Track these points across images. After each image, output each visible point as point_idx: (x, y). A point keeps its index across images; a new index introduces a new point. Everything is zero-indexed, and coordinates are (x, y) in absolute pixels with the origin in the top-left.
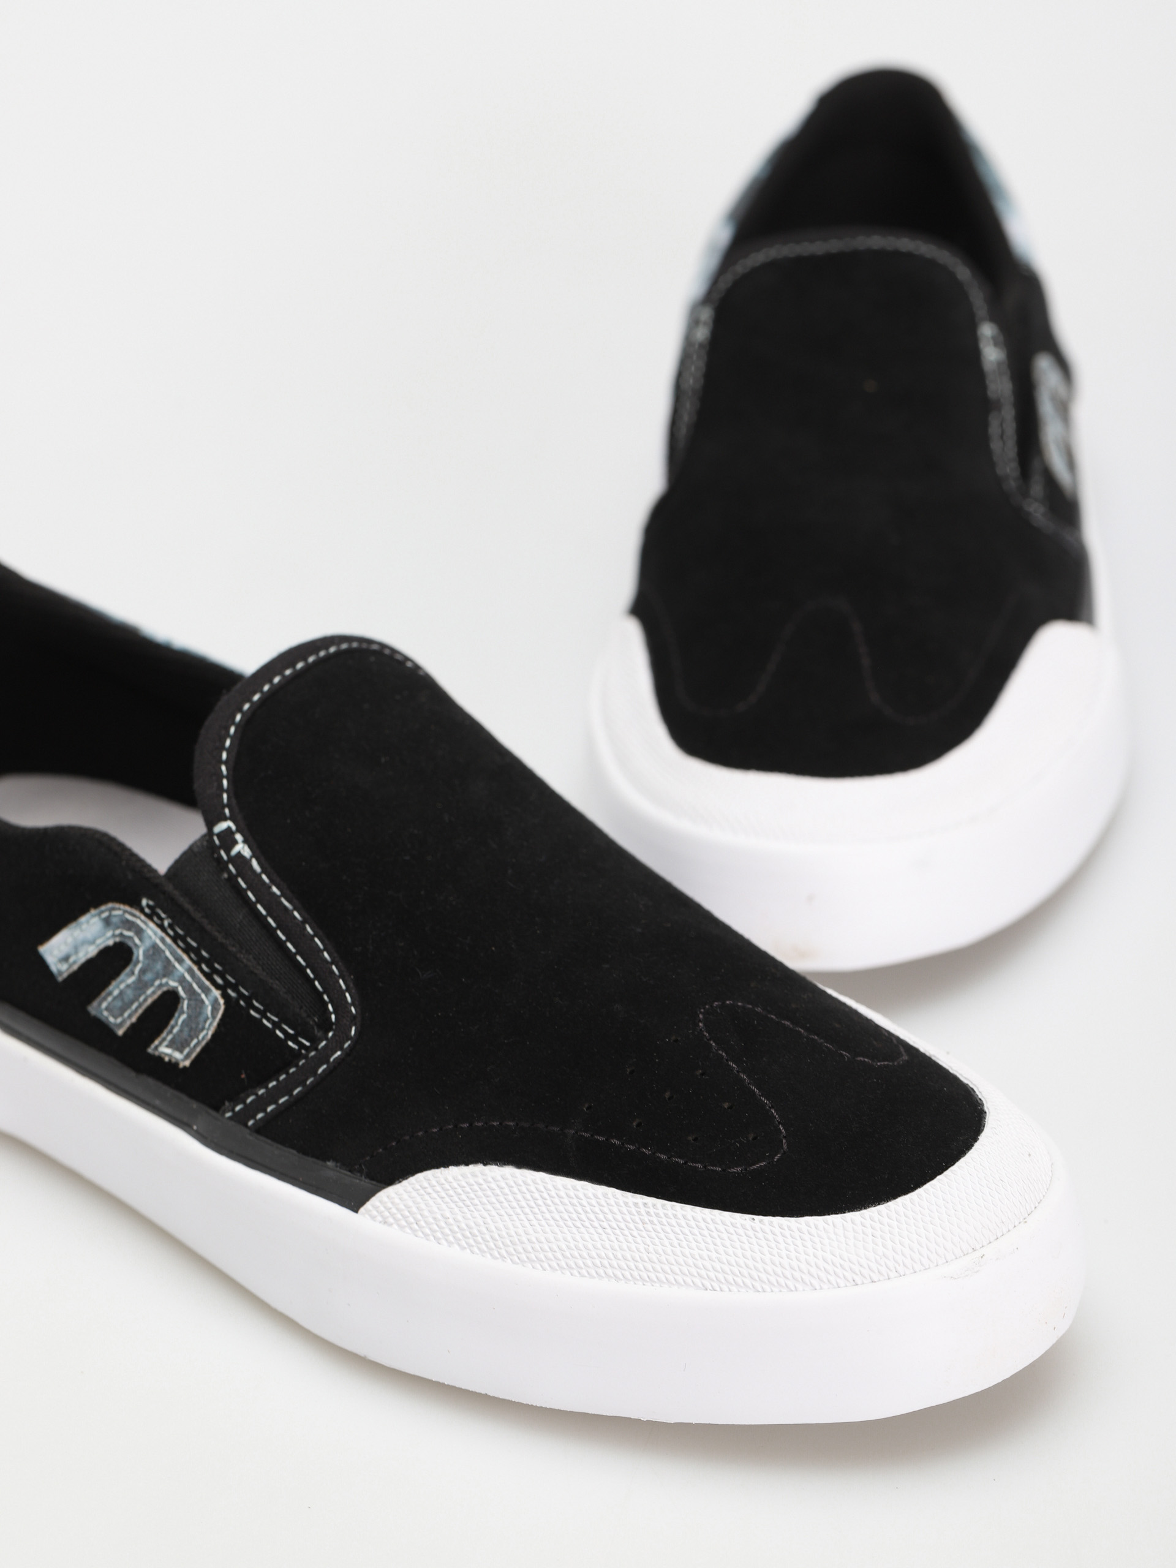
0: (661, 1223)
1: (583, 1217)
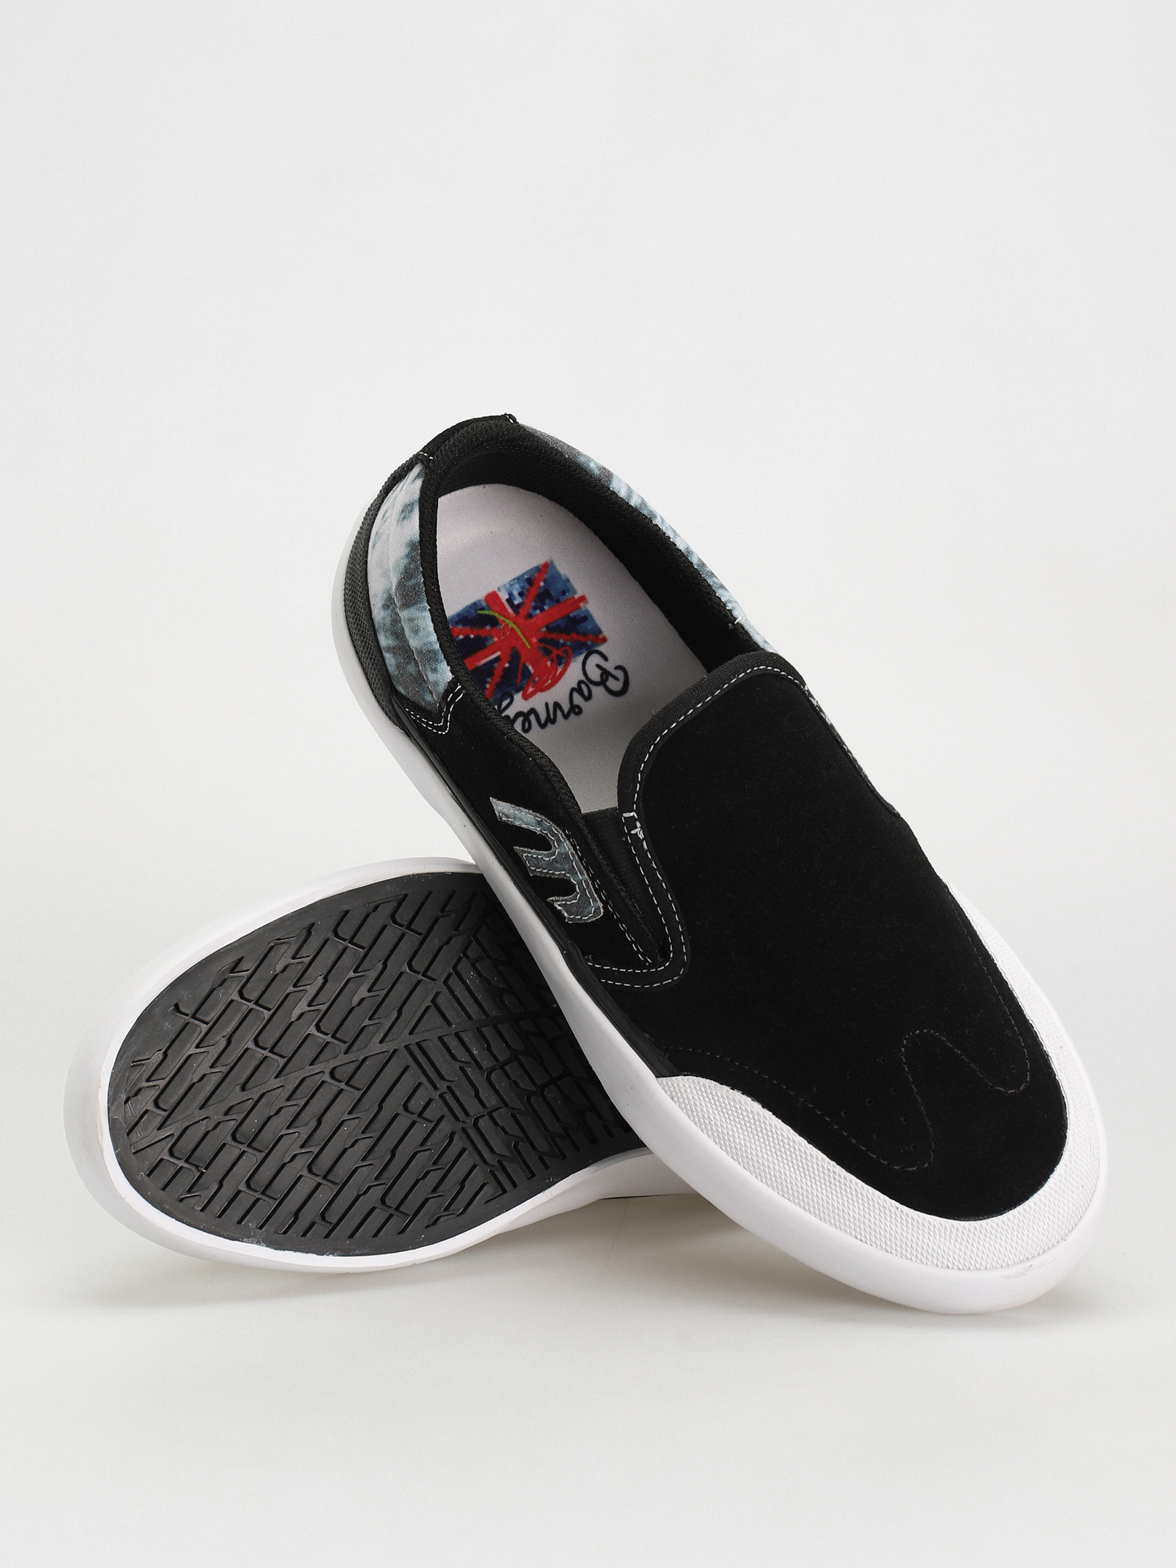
0: (841, 1188)
1: (795, 1161)
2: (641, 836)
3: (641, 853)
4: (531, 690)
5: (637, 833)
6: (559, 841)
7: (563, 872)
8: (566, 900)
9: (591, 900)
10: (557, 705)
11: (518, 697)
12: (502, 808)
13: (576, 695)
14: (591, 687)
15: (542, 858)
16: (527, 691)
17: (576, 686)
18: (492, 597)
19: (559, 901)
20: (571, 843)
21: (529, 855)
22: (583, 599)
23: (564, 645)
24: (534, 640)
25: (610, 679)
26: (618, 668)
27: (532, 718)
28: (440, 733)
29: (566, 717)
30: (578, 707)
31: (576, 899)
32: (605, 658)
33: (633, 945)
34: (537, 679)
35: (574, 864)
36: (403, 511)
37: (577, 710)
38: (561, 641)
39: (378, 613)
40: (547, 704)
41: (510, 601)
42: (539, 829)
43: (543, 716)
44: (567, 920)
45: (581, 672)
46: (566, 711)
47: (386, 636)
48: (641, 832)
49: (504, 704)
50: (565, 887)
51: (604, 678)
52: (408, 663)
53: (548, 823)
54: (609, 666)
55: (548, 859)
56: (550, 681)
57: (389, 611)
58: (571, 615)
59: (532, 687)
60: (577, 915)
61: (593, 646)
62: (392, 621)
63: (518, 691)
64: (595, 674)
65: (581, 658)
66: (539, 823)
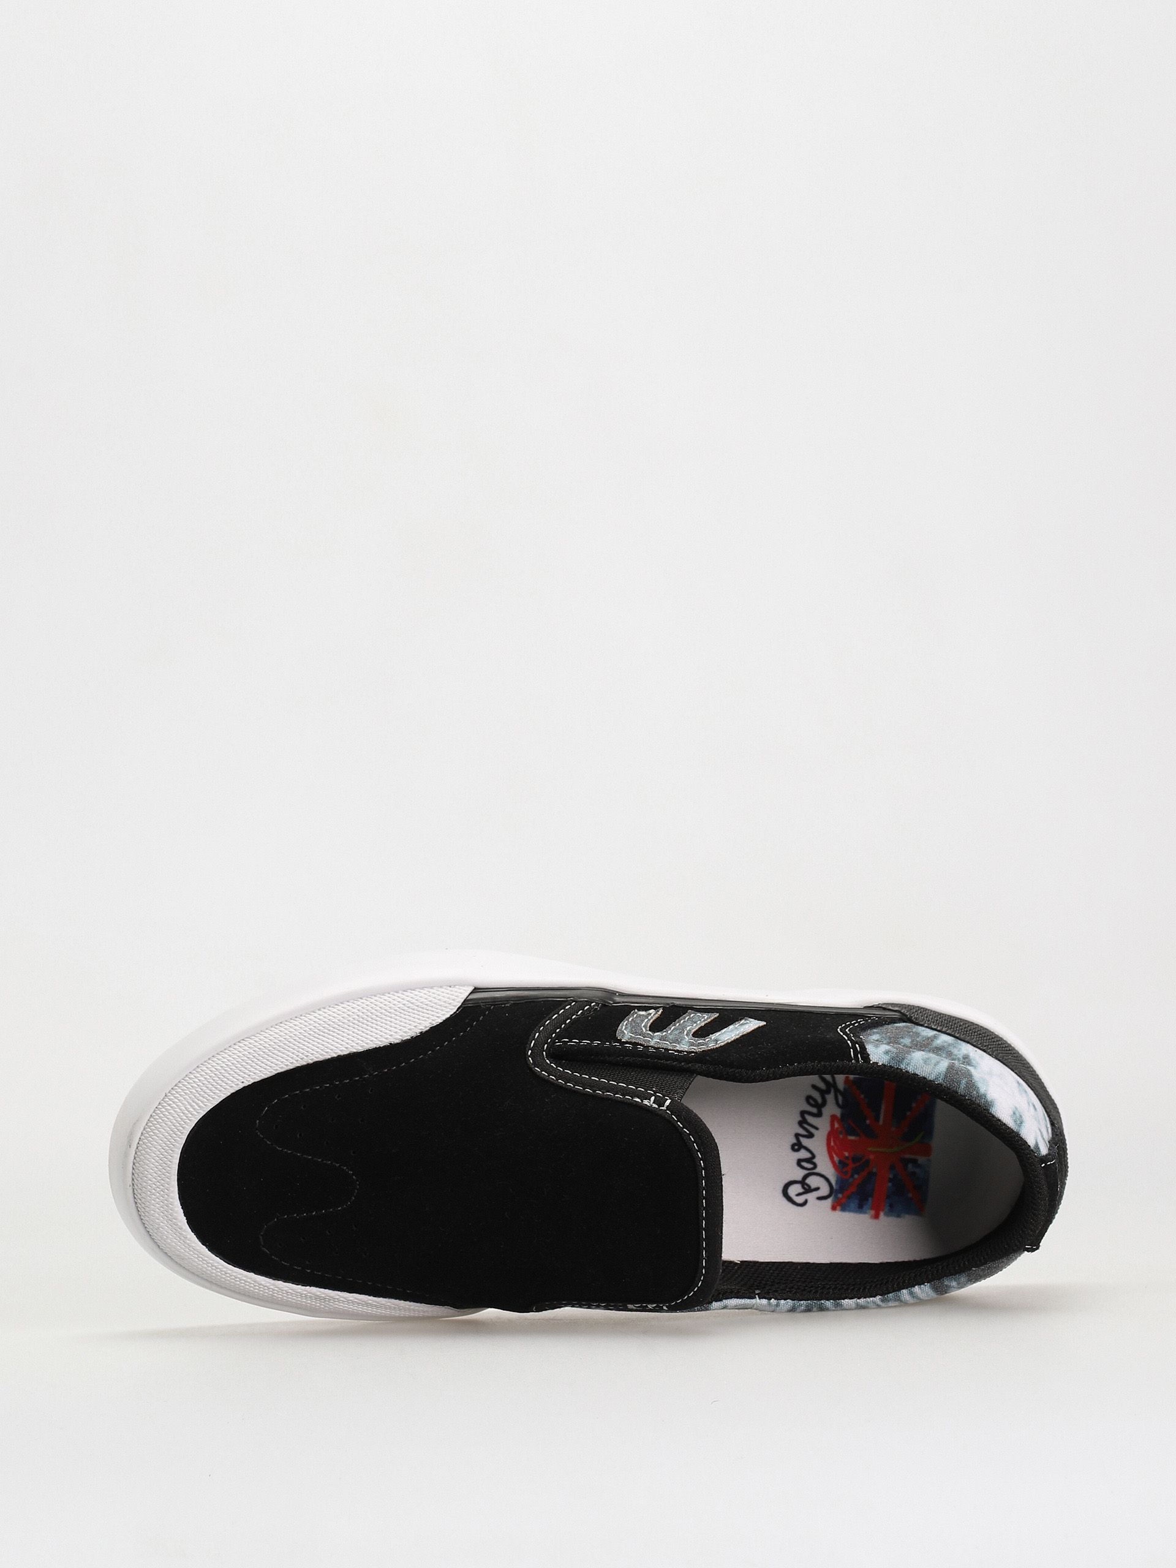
2: (646, 1102)
3: (634, 1094)
4: (836, 1125)
5: (650, 1100)
6: (692, 1044)
7: (669, 1032)
8: (650, 1020)
9: (633, 1035)
10: (810, 1136)
11: (838, 1112)
12: (751, 1025)
13: (807, 1155)
14: (806, 1172)
15: (692, 1026)
16: (837, 1122)
17: (814, 1160)
18: (927, 1151)
19: (654, 1014)
20: (684, 1052)
21: (703, 1020)
22: (876, 1216)
23: (852, 1176)
24: (872, 1157)
25: (801, 1190)
26: (805, 1202)
27: (814, 1110)
28: (843, 1025)
29: (797, 1136)
30: (798, 1150)
31: (644, 1026)
32: (820, 1198)
33: (578, 1041)
34: (841, 1136)
35: (667, 1043)
36: (1021, 1116)
37: (796, 1147)
38: (856, 1176)
39: (966, 1049)
40: (817, 1129)
41: (914, 1162)
42: (713, 1038)
43: (810, 1119)
44: (636, 1010)
45: (823, 1173)
46: (802, 1139)
47: (945, 1042)
48: (648, 1104)
49: (840, 1098)
50: (656, 1026)
51: (806, 1186)
52: (913, 1041)
53: (712, 1045)
54: (811, 1197)
55: (688, 1028)
56: (832, 1144)
57: (961, 1057)
58: (870, 1199)
59: (837, 1128)
60: (632, 1019)
61: (836, 1196)
62: (952, 1053)
63: (842, 1115)
64: (813, 1181)
65: (833, 1181)
66: (716, 1041)
